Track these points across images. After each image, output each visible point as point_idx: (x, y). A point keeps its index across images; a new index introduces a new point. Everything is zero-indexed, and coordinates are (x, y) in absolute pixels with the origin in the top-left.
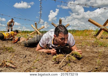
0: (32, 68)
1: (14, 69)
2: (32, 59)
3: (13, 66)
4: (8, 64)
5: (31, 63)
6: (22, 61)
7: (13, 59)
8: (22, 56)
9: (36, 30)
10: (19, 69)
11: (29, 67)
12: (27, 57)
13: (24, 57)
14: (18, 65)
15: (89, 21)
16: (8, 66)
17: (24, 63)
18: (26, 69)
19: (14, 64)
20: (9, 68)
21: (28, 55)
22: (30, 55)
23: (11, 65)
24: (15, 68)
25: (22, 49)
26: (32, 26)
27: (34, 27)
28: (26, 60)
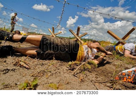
0: (46, 71)
1: (27, 70)
2: (46, 62)
3: (27, 67)
4: (22, 63)
5: (46, 66)
6: (36, 63)
7: (27, 60)
9: (53, 34)
10: (33, 70)
11: (43, 70)
14: (31, 66)
15: (108, 32)
16: (22, 66)
17: (38, 65)
18: (40, 71)
19: (28, 65)
20: (23, 68)
23: (25, 65)
24: (29, 69)
26: (50, 30)
27: (52, 31)
28: (41, 63)
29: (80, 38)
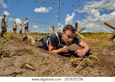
0: (50, 70)
1: (33, 71)
2: (50, 61)
3: (32, 68)
4: (28, 66)
5: (49, 65)
6: (40, 63)
7: (32, 61)
8: (40, 58)
10: (38, 71)
12: (45, 60)
13: (42, 59)
14: (36, 67)
15: (105, 24)
16: (28, 68)
17: (42, 65)
18: (44, 71)
19: (33, 66)
20: (29, 70)
21: (46, 57)
22: (48, 58)
23: (30, 67)
25: (41, 51)
28: (45, 63)
29: (79, 33)
